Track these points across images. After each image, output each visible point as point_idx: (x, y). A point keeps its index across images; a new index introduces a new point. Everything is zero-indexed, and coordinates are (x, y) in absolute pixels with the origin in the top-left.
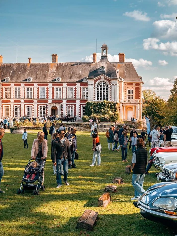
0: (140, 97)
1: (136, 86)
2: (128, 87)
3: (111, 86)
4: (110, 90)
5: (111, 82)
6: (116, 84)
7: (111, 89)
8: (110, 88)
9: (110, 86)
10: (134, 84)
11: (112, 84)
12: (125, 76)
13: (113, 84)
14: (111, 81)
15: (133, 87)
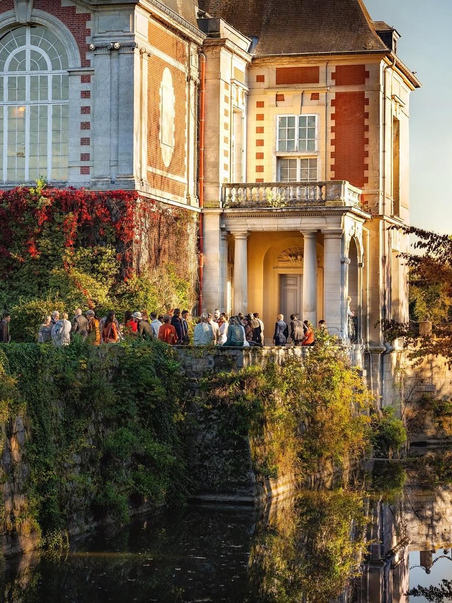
0: (366, 167)
1: (342, 89)
2: (280, 98)
3: (89, 56)
4: (86, 94)
5: (89, 25)
6: (128, 41)
7: (86, 87)
8: (85, 79)
9: (86, 63)
10: (322, 69)
11: (99, 42)
12: (265, 18)
13: (108, 41)
14: (87, 17)
15: (315, 96)
